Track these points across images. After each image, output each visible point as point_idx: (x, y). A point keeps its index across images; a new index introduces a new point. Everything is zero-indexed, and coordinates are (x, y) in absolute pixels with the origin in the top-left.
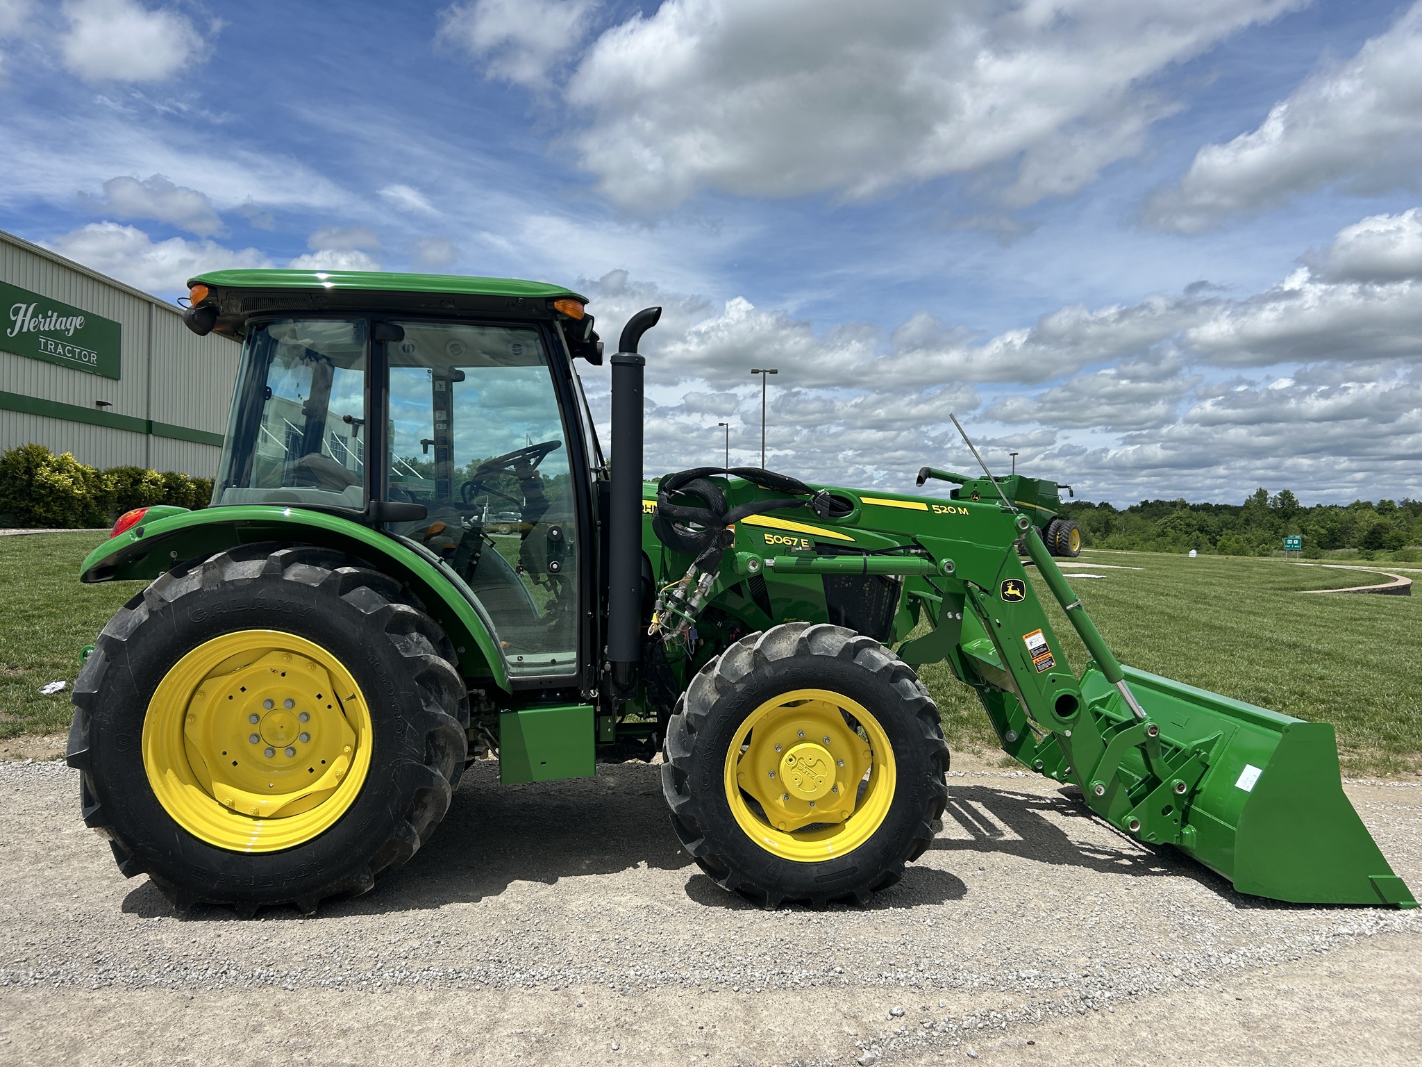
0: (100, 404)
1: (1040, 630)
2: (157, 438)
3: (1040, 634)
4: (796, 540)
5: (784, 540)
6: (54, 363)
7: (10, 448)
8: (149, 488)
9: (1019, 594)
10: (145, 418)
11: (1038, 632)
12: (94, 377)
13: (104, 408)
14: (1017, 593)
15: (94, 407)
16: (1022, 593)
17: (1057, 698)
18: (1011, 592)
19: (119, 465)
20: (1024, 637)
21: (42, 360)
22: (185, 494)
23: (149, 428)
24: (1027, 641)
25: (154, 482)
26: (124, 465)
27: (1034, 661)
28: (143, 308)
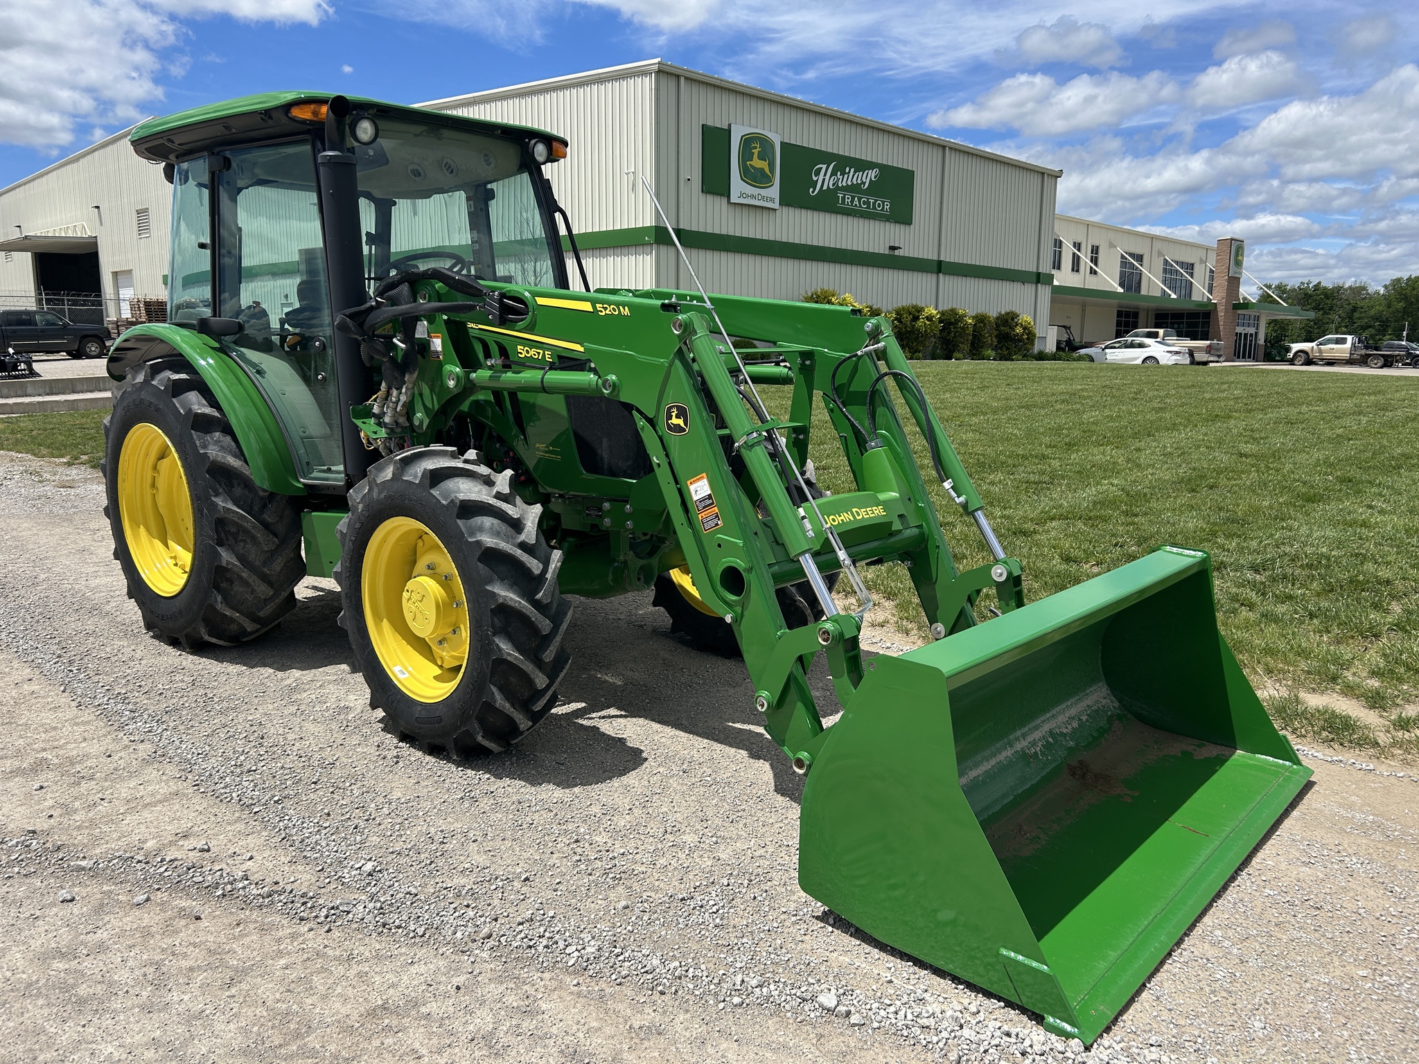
0: (893, 248)
1: (704, 475)
2: (947, 277)
3: (705, 481)
4: (541, 352)
5: (532, 352)
6: (851, 215)
7: (806, 292)
8: (925, 324)
9: (682, 425)
10: (935, 258)
11: (702, 477)
12: (887, 224)
13: (897, 252)
14: (680, 422)
15: (887, 252)
16: (686, 423)
17: (722, 569)
18: (675, 421)
19: (905, 304)
20: (689, 482)
21: (840, 213)
22: (963, 328)
23: (939, 267)
24: (692, 488)
25: (929, 318)
26: (909, 302)
27: (700, 516)
28: (937, 153)
